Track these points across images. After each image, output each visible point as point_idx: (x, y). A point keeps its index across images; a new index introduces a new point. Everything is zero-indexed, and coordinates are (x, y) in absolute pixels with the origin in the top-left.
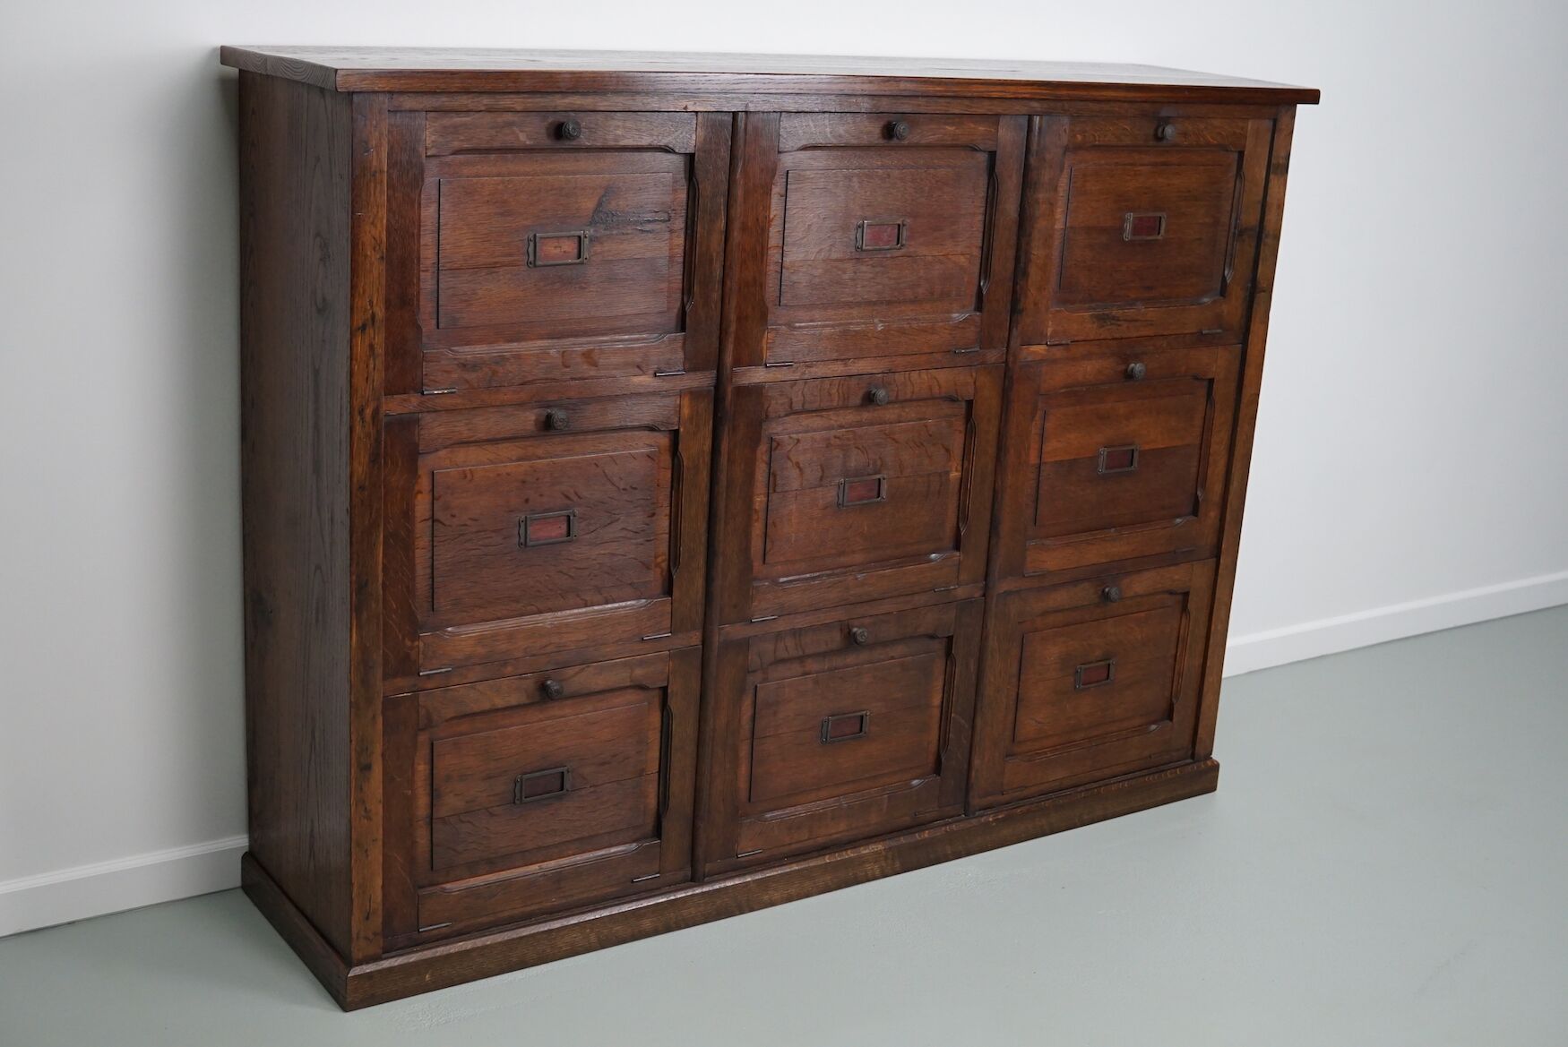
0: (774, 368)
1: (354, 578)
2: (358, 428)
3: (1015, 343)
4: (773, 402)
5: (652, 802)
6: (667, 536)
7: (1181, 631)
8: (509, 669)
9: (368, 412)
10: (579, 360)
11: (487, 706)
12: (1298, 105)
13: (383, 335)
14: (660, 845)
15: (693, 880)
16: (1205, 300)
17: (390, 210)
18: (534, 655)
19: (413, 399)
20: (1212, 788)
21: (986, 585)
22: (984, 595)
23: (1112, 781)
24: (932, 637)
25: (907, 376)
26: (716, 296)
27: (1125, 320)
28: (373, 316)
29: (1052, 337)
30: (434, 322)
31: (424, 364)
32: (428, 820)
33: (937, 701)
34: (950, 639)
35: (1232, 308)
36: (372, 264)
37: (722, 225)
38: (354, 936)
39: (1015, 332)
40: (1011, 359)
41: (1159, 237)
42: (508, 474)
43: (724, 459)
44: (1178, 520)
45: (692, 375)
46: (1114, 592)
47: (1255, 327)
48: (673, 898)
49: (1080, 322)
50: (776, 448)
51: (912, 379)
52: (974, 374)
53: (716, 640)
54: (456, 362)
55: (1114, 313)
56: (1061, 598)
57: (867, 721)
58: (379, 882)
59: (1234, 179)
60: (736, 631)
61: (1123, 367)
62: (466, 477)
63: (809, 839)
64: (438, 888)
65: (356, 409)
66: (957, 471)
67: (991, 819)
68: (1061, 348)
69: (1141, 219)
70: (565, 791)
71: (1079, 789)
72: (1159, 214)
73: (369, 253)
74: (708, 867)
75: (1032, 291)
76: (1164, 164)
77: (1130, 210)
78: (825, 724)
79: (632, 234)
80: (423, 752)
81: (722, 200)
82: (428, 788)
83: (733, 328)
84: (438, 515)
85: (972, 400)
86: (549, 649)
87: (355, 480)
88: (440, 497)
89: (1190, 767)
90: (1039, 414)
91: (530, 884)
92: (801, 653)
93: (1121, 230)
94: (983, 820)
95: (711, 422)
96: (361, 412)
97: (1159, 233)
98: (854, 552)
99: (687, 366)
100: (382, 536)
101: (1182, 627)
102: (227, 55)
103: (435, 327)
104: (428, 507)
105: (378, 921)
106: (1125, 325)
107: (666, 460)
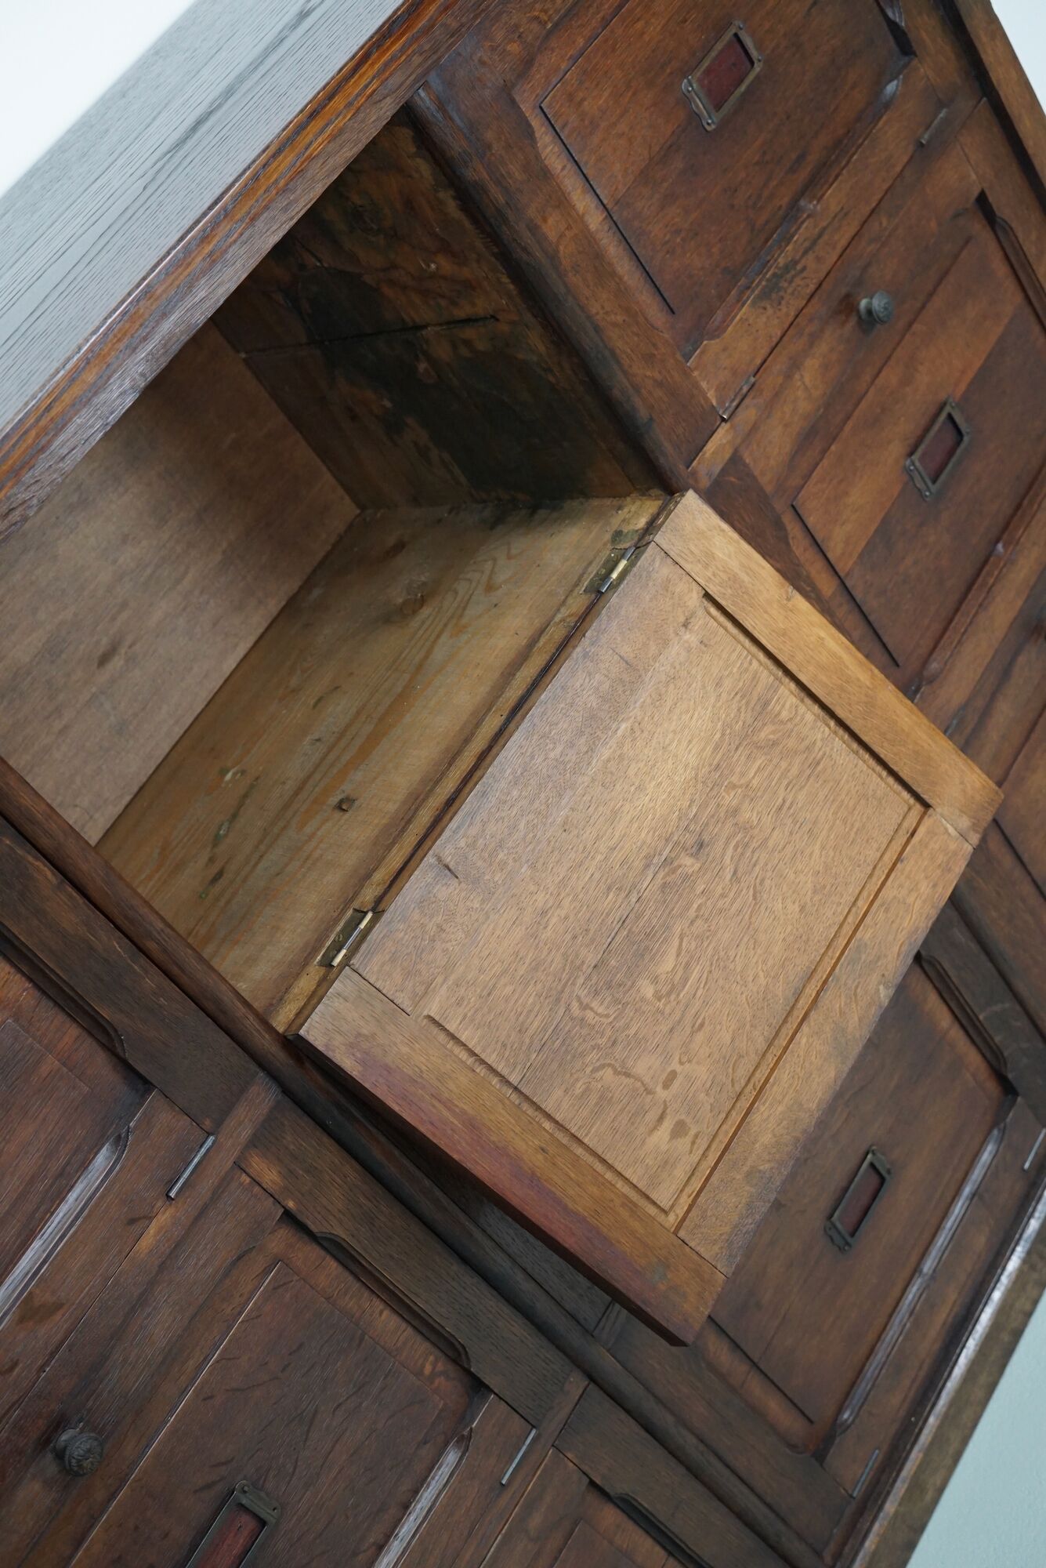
3: (677, 474)
16: (892, 89)
26: (151, 981)
27: (806, 252)
29: (721, 402)
37: (49, 874)
39: (663, 459)
41: (759, 68)
45: (231, 1124)
49: (746, 330)
55: (781, 261)
57: (881, 1159)
61: (851, 323)
68: (747, 401)
69: (709, 72)
72: (730, 34)
77: (683, 73)
78: (833, 1233)
90: (788, 520)
93: (695, 120)
97: (752, 63)
99: (208, 1124)
106: (809, 260)
107: (307, 1254)
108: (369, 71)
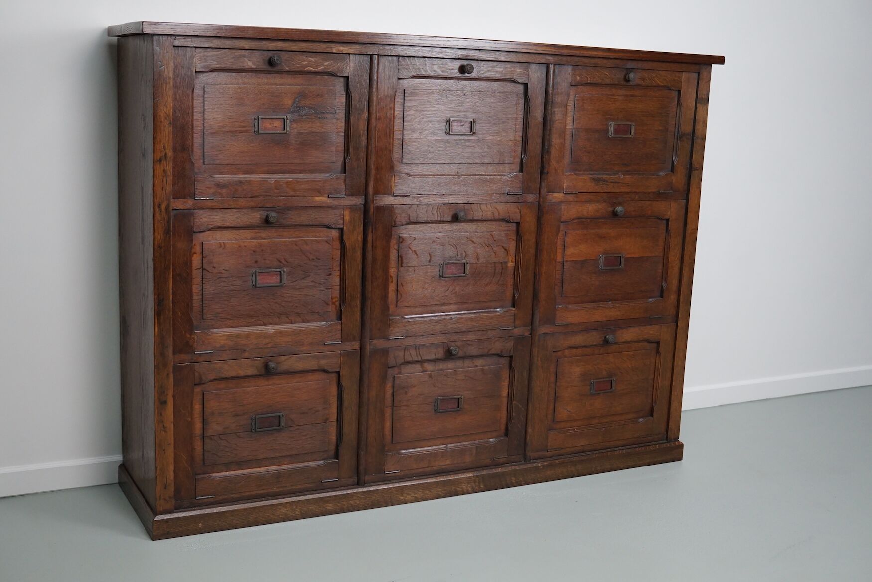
0: (399, 197)
1: (156, 296)
2: (158, 215)
3: (544, 191)
4: (398, 216)
5: (333, 437)
6: (339, 287)
7: (657, 365)
8: (246, 355)
9: (163, 206)
10: (284, 185)
11: (233, 374)
12: (713, 65)
13: (171, 165)
14: (338, 462)
15: (358, 485)
16: (661, 173)
17: (175, 99)
18: (261, 348)
19: (189, 202)
20: (680, 458)
21: (532, 328)
22: (531, 334)
23: (616, 449)
24: (500, 356)
25: (479, 206)
26: (363, 154)
27: (612, 182)
28: (166, 154)
29: (566, 189)
30: (202, 161)
31: (196, 183)
32: (202, 437)
33: (505, 393)
34: (511, 357)
35: (678, 179)
36: (165, 127)
37: (366, 116)
38: (158, 498)
39: (543, 184)
40: (541, 199)
41: (631, 136)
42: (245, 247)
43: (369, 245)
44: (651, 300)
45: (350, 198)
46: (610, 337)
47: (692, 190)
48: (345, 493)
49: (584, 182)
50: (401, 243)
51: (482, 208)
52: (520, 207)
53: (368, 348)
54: (214, 183)
55: (604, 177)
56: (579, 339)
57: (462, 401)
58: (172, 468)
59: (676, 106)
60: (380, 343)
61: (611, 209)
62: (221, 247)
63: (427, 467)
64: (206, 476)
65: (157, 204)
66: (512, 262)
67: (539, 465)
68: (572, 195)
69: (619, 125)
70: (281, 427)
71: (595, 452)
72: (631, 124)
73: (163, 121)
74: (367, 478)
75: (553, 163)
76: (632, 95)
77: (613, 120)
78: (436, 402)
79: (314, 119)
80: (197, 399)
81: (365, 103)
82: (202, 418)
83: (373, 172)
84: (205, 266)
85: (519, 222)
86: (269, 345)
87: (156, 243)
88: (207, 256)
89: (665, 444)
90: (561, 234)
91: (260, 478)
92: (420, 359)
93: (607, 131)
94: (534, 465)
95: (362, 225)
96: (159, 206)
97: (630, 134)
98: (451, 304)
99: (347, 192)
100: (172, 275)
101: (657, 362)
102: (110, 31)
103: (203, 164)
104: (200, 262)
105: (172, 489)
106: (611, 184)
107: (337, 245)
108: (544, 48)
